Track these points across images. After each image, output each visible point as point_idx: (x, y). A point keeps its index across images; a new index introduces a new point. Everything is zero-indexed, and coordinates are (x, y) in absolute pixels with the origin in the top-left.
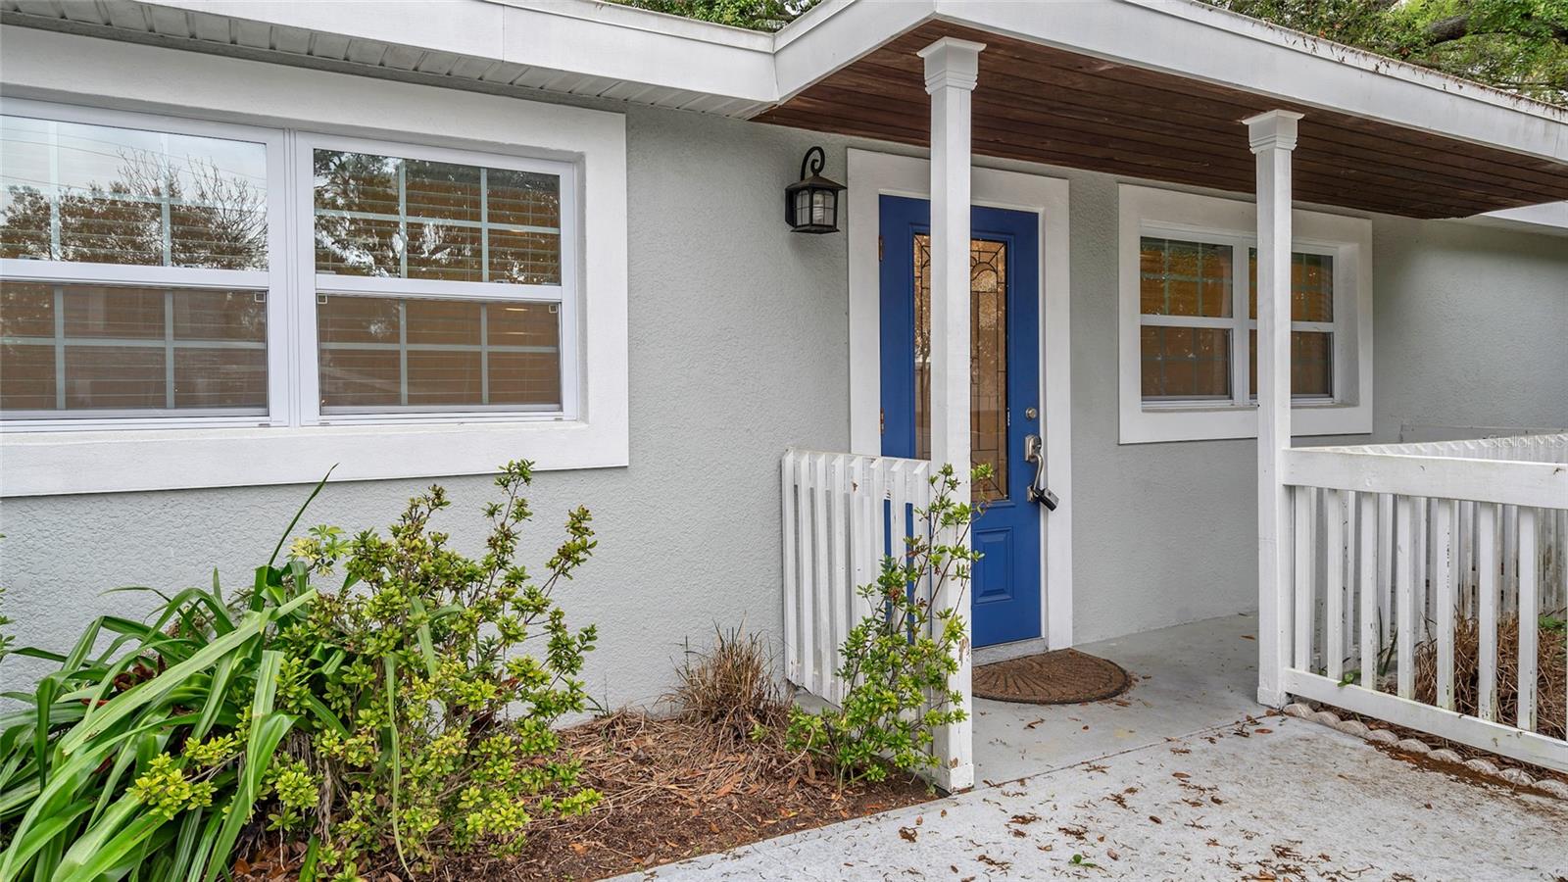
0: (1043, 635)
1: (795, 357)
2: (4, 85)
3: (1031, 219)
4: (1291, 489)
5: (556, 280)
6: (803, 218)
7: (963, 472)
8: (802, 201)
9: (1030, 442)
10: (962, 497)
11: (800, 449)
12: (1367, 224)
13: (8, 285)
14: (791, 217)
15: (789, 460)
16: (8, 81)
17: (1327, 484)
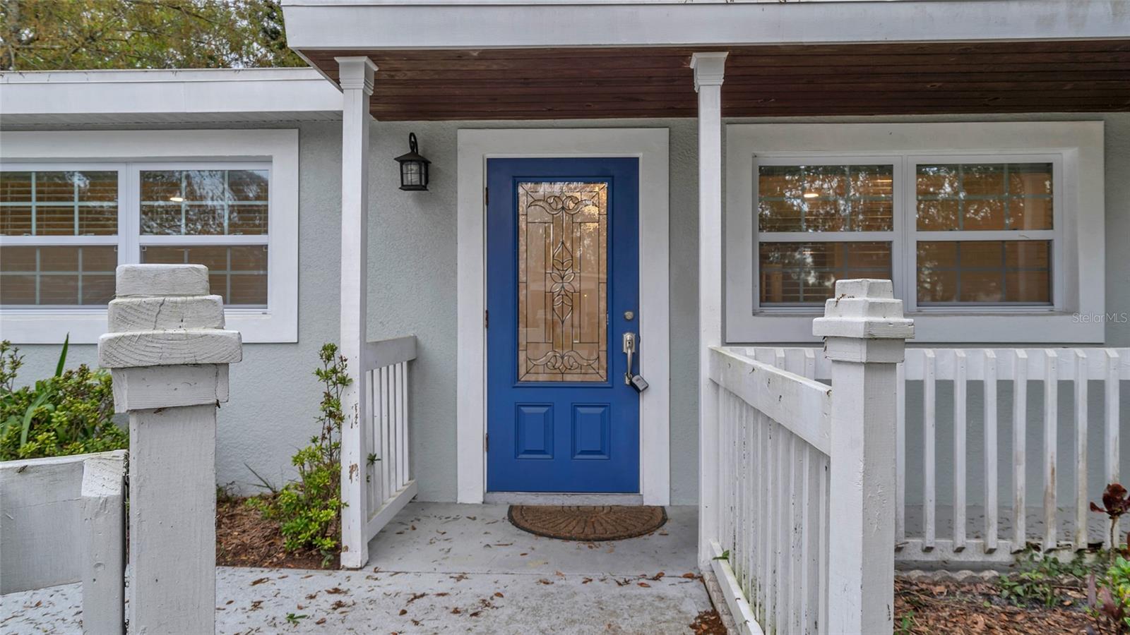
0: (641, 493)
1: (416, 274)
2: (2, 159)
9: (627, 337)
13: (5, 249)
16: (4, 156)
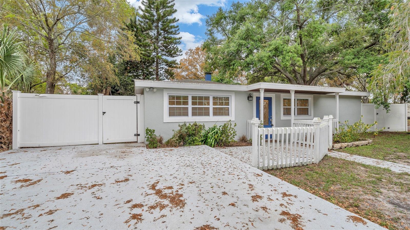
3: (271, 98)
4: (294, 123)
5: (229, 105)
6: (249, 100)
7: (263, 121)
8: (249, 98)
9: (271, 119)
10: (263, 123)
11: (249, 120)
12: (313, 95)
14: (248, 99)
15: (248, 121)
17: (296, 123)
